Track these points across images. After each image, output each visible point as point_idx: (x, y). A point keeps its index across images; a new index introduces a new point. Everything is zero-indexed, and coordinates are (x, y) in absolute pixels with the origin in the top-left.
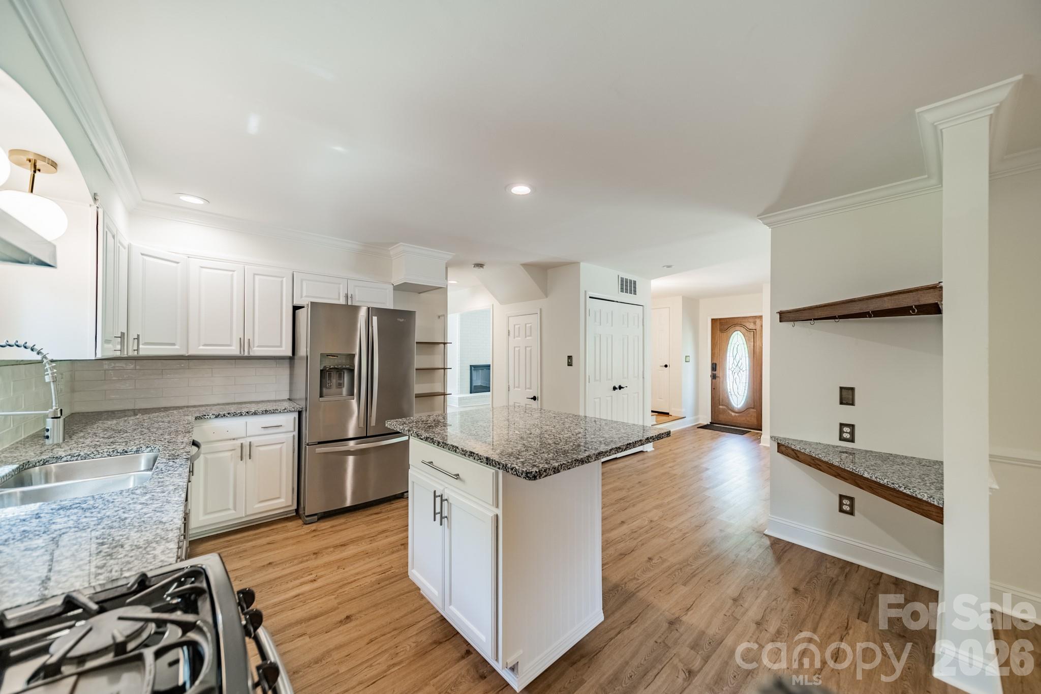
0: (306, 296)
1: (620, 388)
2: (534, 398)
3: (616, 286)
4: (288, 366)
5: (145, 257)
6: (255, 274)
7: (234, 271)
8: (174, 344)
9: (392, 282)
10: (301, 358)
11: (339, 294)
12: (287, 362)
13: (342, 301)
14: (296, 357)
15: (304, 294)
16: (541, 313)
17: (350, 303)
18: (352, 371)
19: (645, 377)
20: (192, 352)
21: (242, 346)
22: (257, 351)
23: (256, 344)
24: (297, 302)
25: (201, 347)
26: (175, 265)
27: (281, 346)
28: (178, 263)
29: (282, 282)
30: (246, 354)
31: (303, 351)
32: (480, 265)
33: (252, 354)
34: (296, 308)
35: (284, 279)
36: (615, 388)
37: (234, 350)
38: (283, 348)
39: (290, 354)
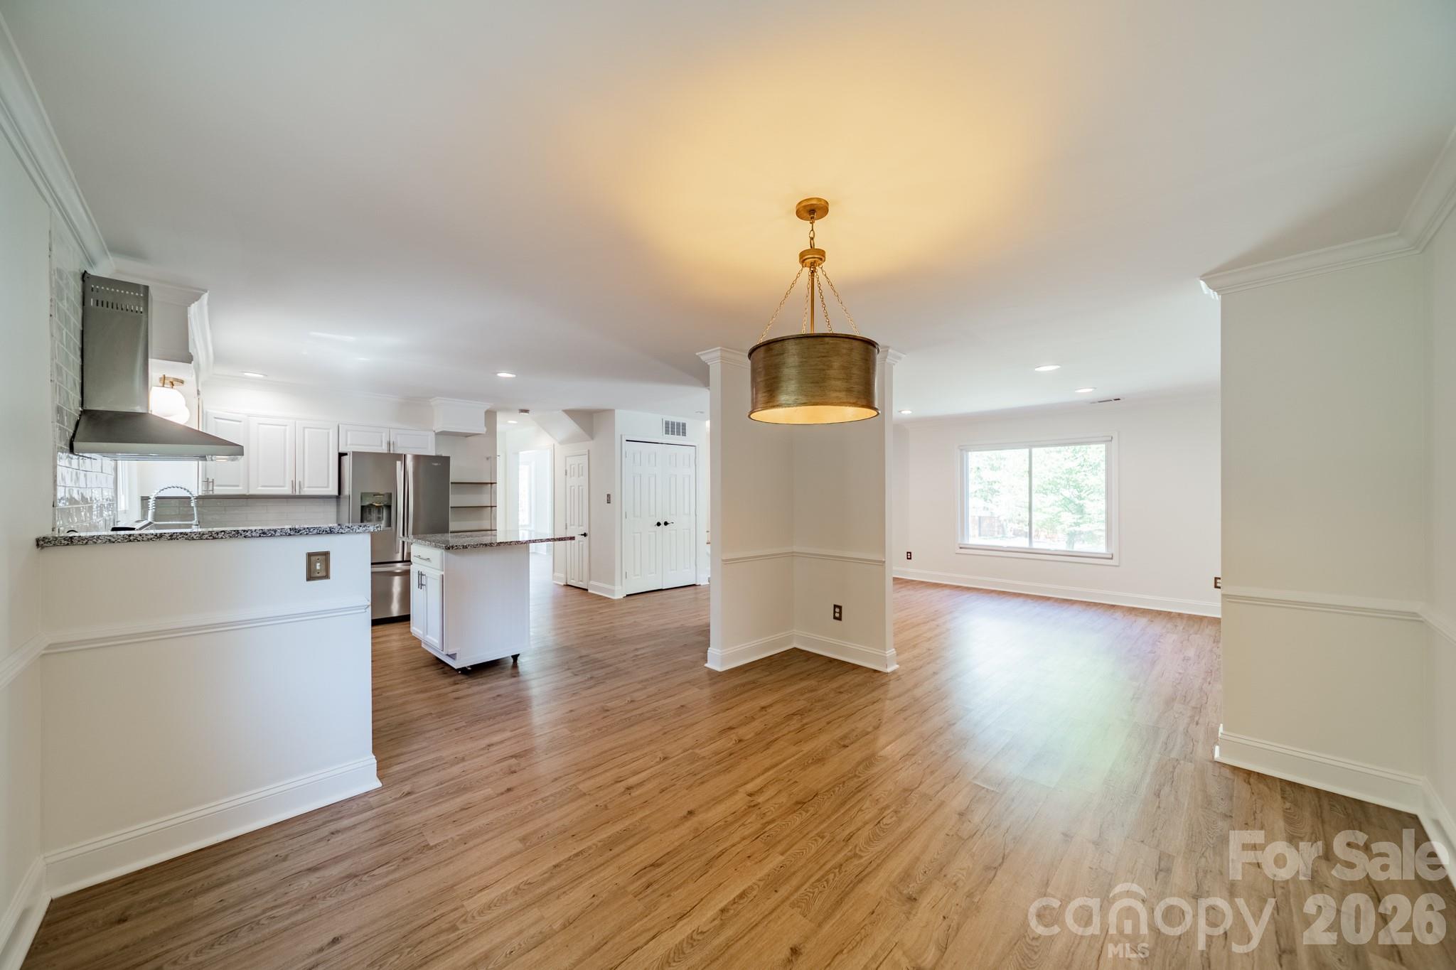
0: (350, 445)
1: (666, 524)
2: (585, 535)
3: (662, 429)
4: (335, 504)
5: (217, 420)
6: (304, 428)
7: (286, 426)
8: (238, 486)
9: (434, 429)
10: (345, 497)
11: (382, 442)
12: (334, 502)
13: (384, 449)
14: (341, 496)
15: (349, 443)
16: (589, 453)
17: (391, 452)
18: (389, 507)
19: (698, 514)
20: (252, 492)
21: (294, 486)
22: (307, 491)
23: (306, 485)
24: (342, 450)
25: (260, 488)
26: (238, 423)
27: (328, 487)
28: (240, 421)
29: (328, 433)
30: (297, 493)
31: (347, 490)
32: (526, 411)
33: (302, 493)
34: (341, 455)
35: (331, 431)
36: (659, 524)
37: (287, 490)
38: (330, 489)
39: (336, 493)
